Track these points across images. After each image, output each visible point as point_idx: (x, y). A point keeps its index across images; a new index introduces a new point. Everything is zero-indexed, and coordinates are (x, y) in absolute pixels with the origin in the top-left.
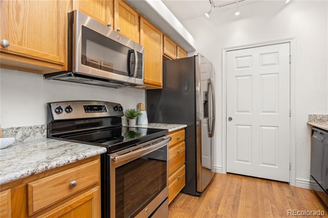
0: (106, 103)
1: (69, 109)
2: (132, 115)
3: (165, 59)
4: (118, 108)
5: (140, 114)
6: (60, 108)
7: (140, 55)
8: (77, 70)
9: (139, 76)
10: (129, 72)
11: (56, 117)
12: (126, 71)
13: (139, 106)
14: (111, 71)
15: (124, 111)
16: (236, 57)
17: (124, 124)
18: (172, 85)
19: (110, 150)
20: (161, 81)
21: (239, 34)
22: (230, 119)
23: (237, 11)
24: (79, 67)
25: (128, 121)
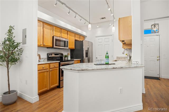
0: (59, 53)
1: (52, 55)
2: (66, 56)
3: (76, 40)
4: (62, 54)
5: (68, 56)
6: (50, 54)
7: (67, 42)
8: (54, 47)
9: (67, 47)
10: (65, 46)
11: (49, 56)
12: (64, 46)
13: (68, 54)
14: (60, 46)
15: (64, 55)
16: (99, 39)
17: (64, 58)
18: (78, 48)
19: (61, 62)
20: (74, 47)
21: (99, 32)
22: (97, 58)
23: (98, 26)
24: (55, 46)
25: (65, 58)
